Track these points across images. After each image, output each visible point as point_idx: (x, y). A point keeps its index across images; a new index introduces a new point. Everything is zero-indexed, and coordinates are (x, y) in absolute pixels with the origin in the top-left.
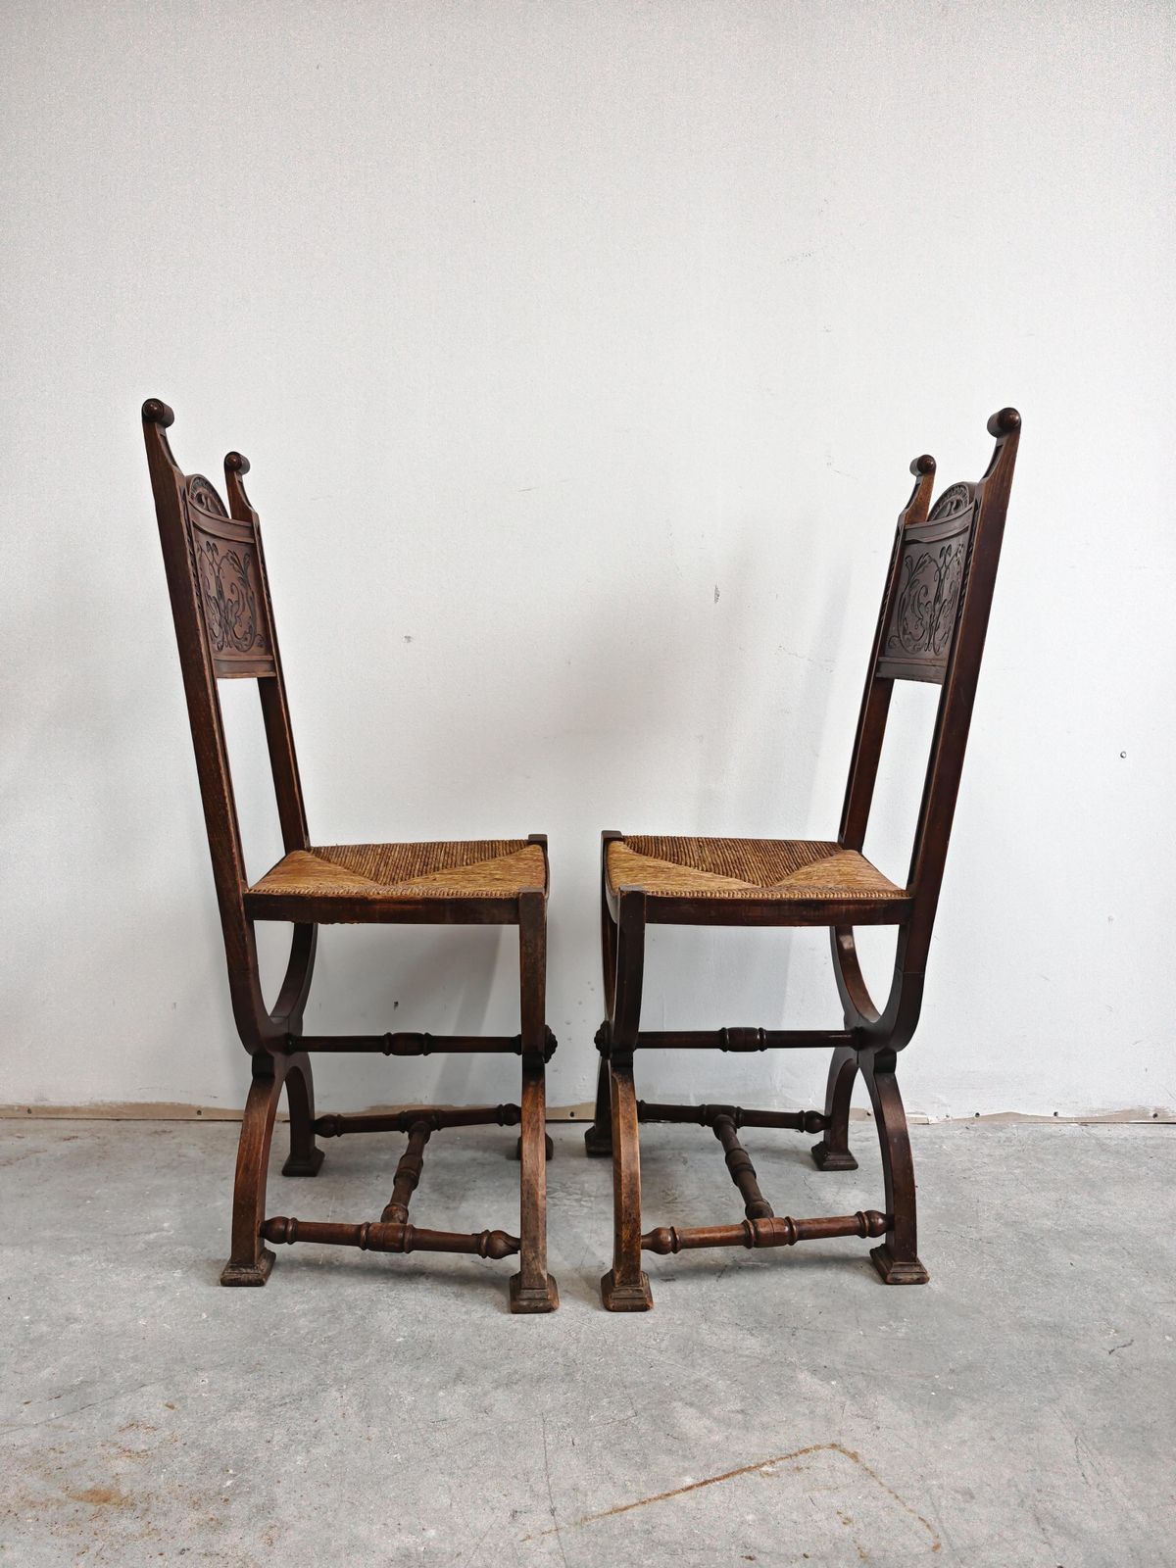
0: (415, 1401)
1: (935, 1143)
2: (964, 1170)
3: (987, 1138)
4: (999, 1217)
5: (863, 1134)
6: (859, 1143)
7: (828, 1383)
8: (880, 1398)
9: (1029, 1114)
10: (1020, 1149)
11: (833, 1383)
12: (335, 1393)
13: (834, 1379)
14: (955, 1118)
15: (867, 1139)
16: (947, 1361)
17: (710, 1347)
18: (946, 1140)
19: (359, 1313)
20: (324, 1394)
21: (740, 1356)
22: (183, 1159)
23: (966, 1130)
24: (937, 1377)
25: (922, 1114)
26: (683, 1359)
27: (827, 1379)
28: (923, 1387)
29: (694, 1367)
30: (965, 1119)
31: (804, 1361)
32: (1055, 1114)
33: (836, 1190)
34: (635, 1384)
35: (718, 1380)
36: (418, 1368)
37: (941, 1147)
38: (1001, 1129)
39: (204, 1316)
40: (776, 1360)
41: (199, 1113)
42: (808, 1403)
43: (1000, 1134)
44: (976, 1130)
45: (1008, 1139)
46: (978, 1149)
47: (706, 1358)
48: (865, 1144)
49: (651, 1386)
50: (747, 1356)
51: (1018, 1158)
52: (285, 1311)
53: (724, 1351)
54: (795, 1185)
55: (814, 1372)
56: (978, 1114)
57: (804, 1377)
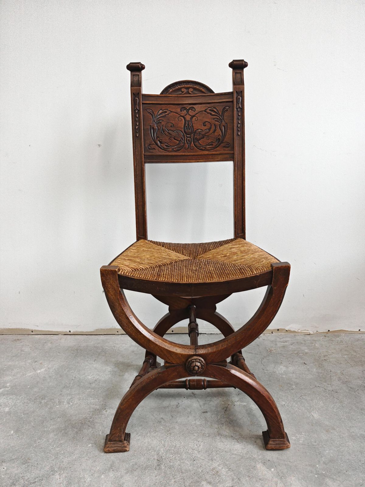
0: (91, 481)
1: (312, 343)
2: (324, 356)
3: (333, 341)
4: (340, 379)
5: (284, 339)
6: (283, 343)
7: (270, 470)
8: (293, 478)
9: (349, 330)
10: (346, 346)
11: (272, 470)
12: (57, 476)
13: (273, 468)
14: (320, 332)
15: (286, 342)
16: (322, 457)
17: (220, 449)
18: (317, 342)
19: (76, 430)
20: (53, 476)
21: (233, 454)
22: (22, 352)
23: (324, 337)
24: (317, 466)
25: (307, 330)
26: (208, 456)
27: (269, 468)
28: (312, 472)
29: (212, 460)
30: (324, 332)
31: (260, 457)
32: (359, 330)
33: (274, 366)
34: (186, 471)
35: (222, 468)
36: (95, 461)
37: (315, 345)
38: (338, 336)
39: (12, 432)
40: (248, 456)
41: (32, 332)
42: (261, 482)
43: (338, 339)
44: (328, 337)
45: (342, 341)
46: (330, 346)
47: (218, 456)
48: (286, 343)
49: (193, 472)
50: (236, 454)
51: (346, 350)
52: (46, 429)
53: (226, 451)
54: (257, 363)
55: (264, 463)
56: (329, 331)
57: (259, 466)
